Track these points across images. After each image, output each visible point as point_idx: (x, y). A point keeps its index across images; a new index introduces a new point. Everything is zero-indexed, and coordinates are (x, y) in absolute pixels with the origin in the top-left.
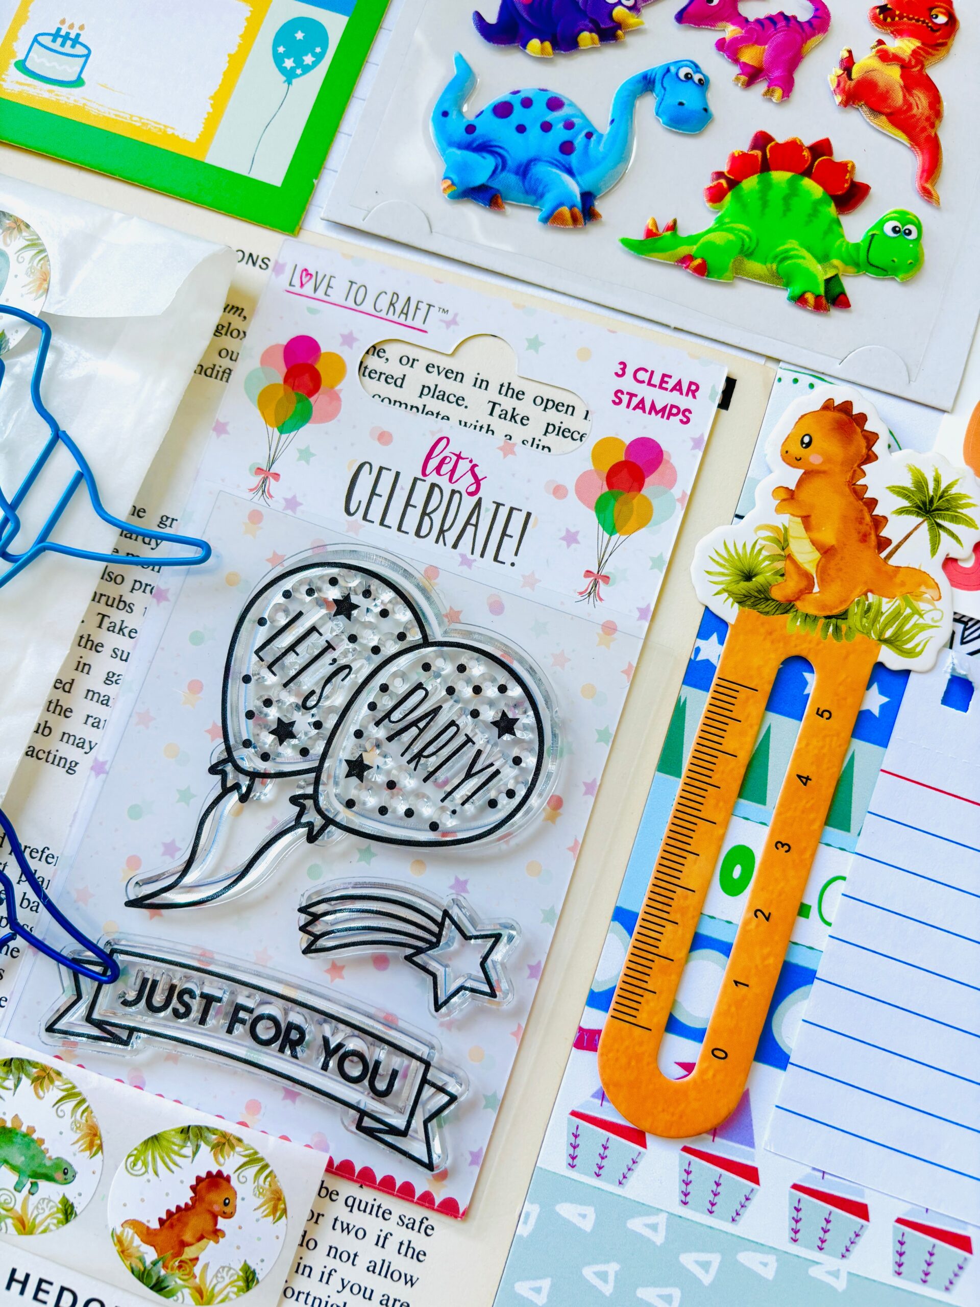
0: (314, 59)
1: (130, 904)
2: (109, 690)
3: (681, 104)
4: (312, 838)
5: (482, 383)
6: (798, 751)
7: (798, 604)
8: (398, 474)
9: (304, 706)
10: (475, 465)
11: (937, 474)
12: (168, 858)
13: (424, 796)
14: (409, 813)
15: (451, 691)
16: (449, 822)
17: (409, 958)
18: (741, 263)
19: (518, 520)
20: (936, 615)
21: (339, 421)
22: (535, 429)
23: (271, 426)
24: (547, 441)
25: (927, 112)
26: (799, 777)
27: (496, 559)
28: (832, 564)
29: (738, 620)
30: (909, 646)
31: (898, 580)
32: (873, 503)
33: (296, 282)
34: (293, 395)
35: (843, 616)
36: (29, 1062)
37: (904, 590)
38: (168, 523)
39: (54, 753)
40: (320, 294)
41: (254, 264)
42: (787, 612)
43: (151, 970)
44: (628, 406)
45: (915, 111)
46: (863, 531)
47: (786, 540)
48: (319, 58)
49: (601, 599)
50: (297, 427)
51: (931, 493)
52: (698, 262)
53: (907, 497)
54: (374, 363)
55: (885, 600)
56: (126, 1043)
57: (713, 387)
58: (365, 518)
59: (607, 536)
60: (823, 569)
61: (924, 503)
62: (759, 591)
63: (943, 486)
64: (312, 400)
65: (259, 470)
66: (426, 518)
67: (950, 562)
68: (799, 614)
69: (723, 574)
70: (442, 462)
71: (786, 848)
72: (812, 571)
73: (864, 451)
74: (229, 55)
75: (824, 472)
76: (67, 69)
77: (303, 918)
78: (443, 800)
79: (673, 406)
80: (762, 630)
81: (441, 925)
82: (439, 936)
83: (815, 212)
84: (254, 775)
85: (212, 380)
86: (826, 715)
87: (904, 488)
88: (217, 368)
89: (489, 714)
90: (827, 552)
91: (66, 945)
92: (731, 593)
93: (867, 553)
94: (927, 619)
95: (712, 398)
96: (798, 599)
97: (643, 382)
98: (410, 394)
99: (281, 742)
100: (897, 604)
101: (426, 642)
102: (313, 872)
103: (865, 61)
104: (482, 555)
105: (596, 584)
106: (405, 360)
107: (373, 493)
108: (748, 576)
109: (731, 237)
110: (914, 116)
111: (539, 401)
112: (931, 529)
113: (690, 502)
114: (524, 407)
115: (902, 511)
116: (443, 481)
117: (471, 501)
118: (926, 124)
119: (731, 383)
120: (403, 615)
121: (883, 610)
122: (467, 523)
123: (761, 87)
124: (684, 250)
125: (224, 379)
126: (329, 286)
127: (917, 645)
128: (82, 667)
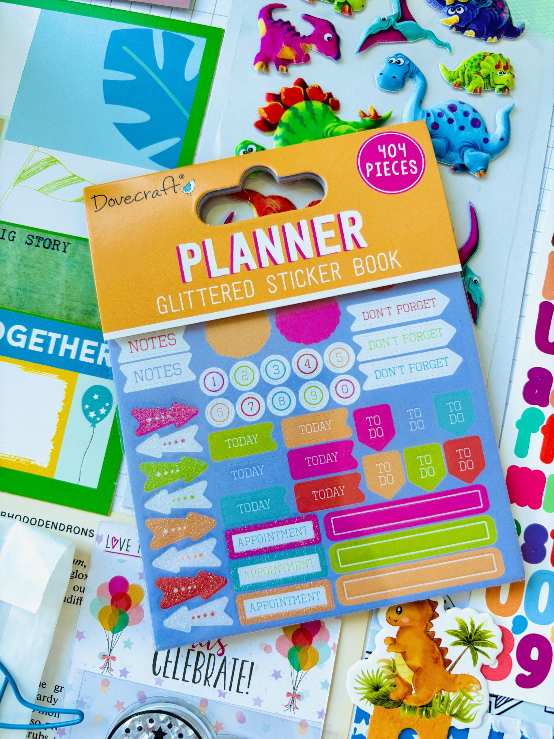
0: (106, 410)
7: (405, 701)
8: (179, 648)
10: (221, 638)
11: (472, 620)
19: (247, 667)
20: (480, 698)
21: (144, 622)
23: (107, 630)
27: (237, 690)
28: (421, 678)
29: (374, 713)
30: (466, 717)
31: (457, 682)
32: (439, 641)
33: (110, 545)
34: (117, 611)
35: (430, 705)
37: (461, 687)
38: (59, 689)
40: (124, 551)
41: (86, 534)
42: (399, 706)
46: (435, 657)
47: (394, 666)
48: (109, 409)
49: (297, 708)
50: (121, 629)
51: (470, 632)
53: (457, 635)
55: (451, 693)
58: (164, 676)
59: (296, 671)
60: (416, 680)
61: (467, 638)
62: (383, 696)
63: (476, 627)
64: (128, 612)
65: (104, 656)
66: (197, 672)
67: (484, 669)
68: (406, 706)
72: (411, 682)
73: (431, 612)
74: (59, 413)
75: (410, 627)
80: (388, 717)
85: (72, 604)
87: (455, 631)
88: (73, 598)
90: (417, 671)
92: (369, 699)
94: (475, 701)
96: (404, 698)
100: (458, 695)
104: (230, 689)
105: (293, 700)
107: (167, 661)
108: (377, 688)
112: (472, 652)
113: (338, 649)
115: (455, 644)
116: (204, 649)
117: (220, 659)
120: (189, 734)
121: (451, 698)
122: (220, 671)
125: (79, 604)
126: (128, 546)
127: (471, 715)
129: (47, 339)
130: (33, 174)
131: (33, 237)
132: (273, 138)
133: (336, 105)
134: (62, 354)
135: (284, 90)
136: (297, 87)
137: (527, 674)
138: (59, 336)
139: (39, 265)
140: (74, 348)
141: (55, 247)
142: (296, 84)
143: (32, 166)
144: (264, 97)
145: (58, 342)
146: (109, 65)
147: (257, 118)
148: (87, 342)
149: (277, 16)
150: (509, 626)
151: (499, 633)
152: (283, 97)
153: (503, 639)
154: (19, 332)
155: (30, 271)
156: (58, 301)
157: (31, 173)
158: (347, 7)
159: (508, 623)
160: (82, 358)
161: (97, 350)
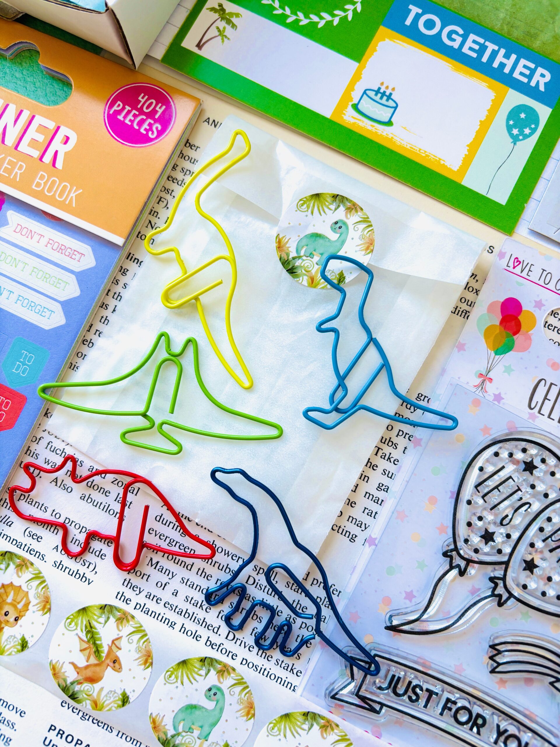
0: (530, 131)
1: (387, 628)
2: (381, 495)
4: (500, 604)
9: (501, 524)
12: (407, 601)
14: (558, 597)
17: (552, 684)
21: (529, 352)
23: (490, 349)
33: (511, 264)
34: (505, 333)
36: (319, 715)
38: (422, 398)
39: (343, 527)
40: (524, 274)
48: (533, 131)
50: (505, 352)
54: (552, 320)
56: (378, 712)
58: (539, 412)
64: (515, 337)
65: (481, 375)
74: (481, 121)
76: (384, 114)
77: (492, 652)
84: (469, 561)
88: (458, 309)
99: (486, 543)
102: (494, 623)
107: (545, 398)
125: (463, 316)
126: (530, 270)
128: (364, 477)
129: (483, 48)
134: (496, 65)
138: (496, 48)
140: (509, 63)
145: (494, 54)
148: (523, 62)
154: (455, 32)
156: (502, 15)
160: (516, 75)
161: (533, 72)
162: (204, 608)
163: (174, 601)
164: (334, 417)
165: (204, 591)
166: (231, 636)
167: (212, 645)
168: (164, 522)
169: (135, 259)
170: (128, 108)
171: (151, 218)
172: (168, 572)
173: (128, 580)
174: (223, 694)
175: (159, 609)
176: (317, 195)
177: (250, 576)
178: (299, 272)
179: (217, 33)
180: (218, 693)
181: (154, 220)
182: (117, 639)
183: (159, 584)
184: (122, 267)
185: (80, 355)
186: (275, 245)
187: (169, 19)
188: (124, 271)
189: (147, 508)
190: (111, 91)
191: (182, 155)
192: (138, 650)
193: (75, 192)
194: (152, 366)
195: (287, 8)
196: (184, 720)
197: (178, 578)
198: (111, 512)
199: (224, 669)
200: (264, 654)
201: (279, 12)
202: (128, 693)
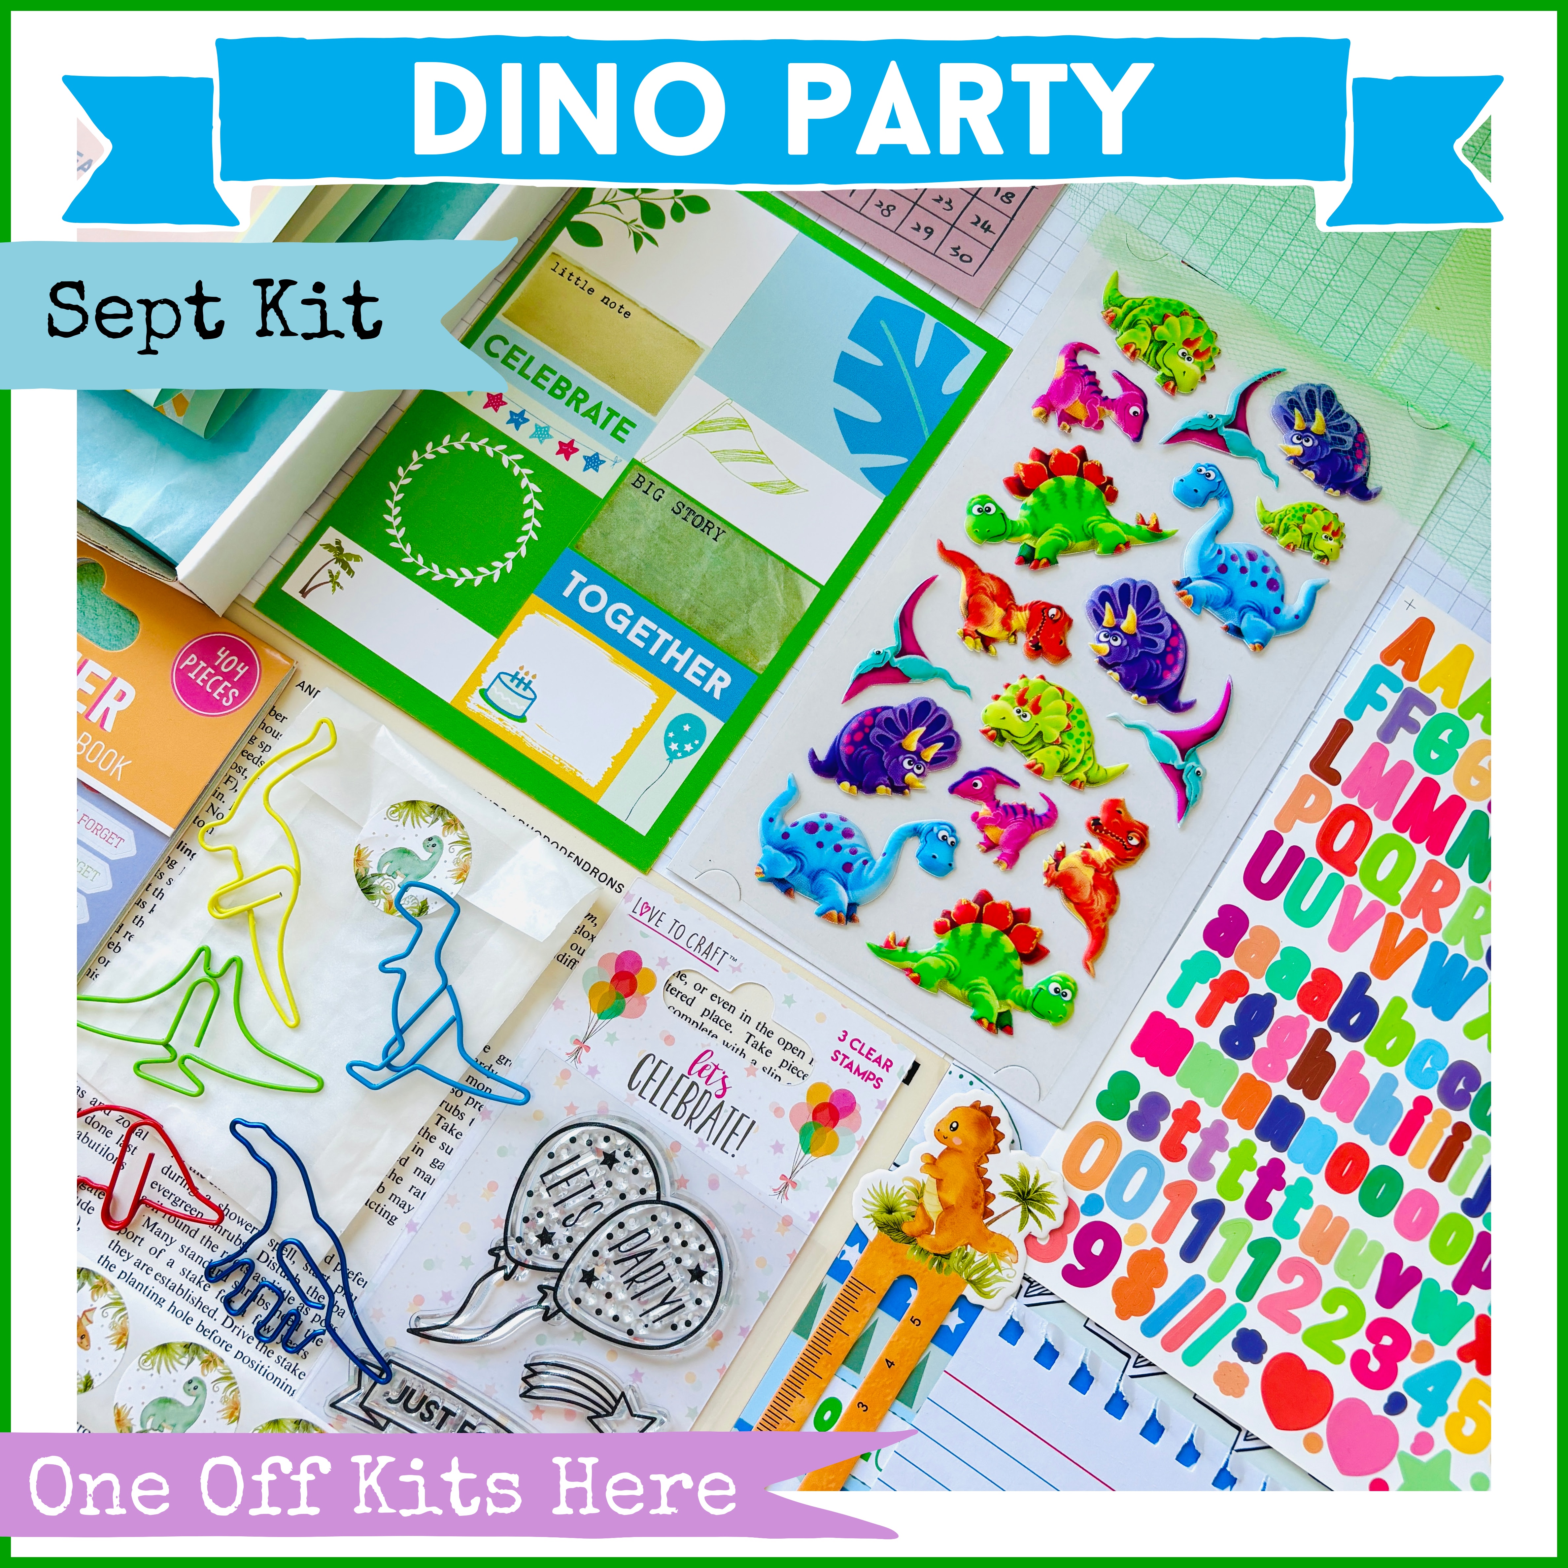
0: (692, 748)
1: (411, 1331)
2: (433, 1172)
3: (934, 857)
4: (546, 1318)
5: (746, 1018)
6: (891, 1342)
7: (918, 1239)
8: (671, 1068)
9: (564, 1224)
10: (726, 1077)
11: (1038, 1174)
12: (443, 1303)
13: (628, 1307)
14: (616, 1318)
15: (666, 1239)
16: (641, 1331)
17: (590, 1419)
18: (945, 983)
19: (745, 1124)
20: (1011, 1273)
21: (641, 1020)
22: (773, 1062)
23: (593, 1011)
24: (779, 1072)
25: (1104, 909)
26: (887, 1361)
27: (722, 1149)
28: (949, 1218)
29: (875, 1239)
30: (986, 1290)
31: (991, 1241)
32: (988, 1183)
33: (638, 910)
34: (615, 992)
35: (947, 1256)
36: (313, 1425)
37: (994, 1249)
38: (504, 1061)
39: (382, 1206)
40: (652, 924)
41: (612, 887)
42: (909, 1243)
43: (414, 1383)
44: (841, 1064)
45: (1095, 906)
46: (976, 1200)
47: (922, 1192)
48: (696, 748)
49: (787, 1198)
50: (610, 1017)
51: (1030, 1187)
52: (915, 975)
53: (1012, 1185)
54: (677, 983)
55: (978, 1253)
56: (383, 1429)
57: (902, 1067)
58: (640, 1095)
59: (803, 1153)
60: (941, 1220)
61: (1023, 1193)
62: (895, 1223)
63: (1039, 1184)
64: (627, 999)
65: (577, 1041)
66: (683, 1105)
67: (1030, 1239)
68: (917, 1247)
69: (874, 1205)
70: (704, 1068)
71: (865, 1408)
72: (934, 1219)
73: (992, 1144)
74: (634, 729)
75: (960, 1152)
76: (517, 706)
77: (526, 1372)
78: (641, 1316)
79: (871, 1073)
80: (890, 1251)
81: (617, 1402)
82: (614, 1409)
83: (1005, 961)
84: (518, 1264)
86: (917, 1322)
87: (1012, 1178)
88: (567, 957)
89: (688, 1262)
90: (947, 1208)
91: (358, 1346)
92: (875, 1219)
93: (974, 1218)
94: (1004, 1275)
95: (900, 1077)
96: (919, 1236)
97: (855, 1049)
98: (694, 1013)
99: (542, 1245)
101: (658, 1200)
102: (540, 1340)
103: (1072, 859)
104: (714, 1144)
105: (786, 1186)
106: (698, 987)
107: (651, 1078)
108: (890, 1211)
109: (943, 964)
110: (1092, 910)
111: (781, 1042)
112: (1023, 1212)
113: (865, 1146)
114: (771, 1044)
115: (1007, 1194)
116: (701, 1082)
117: (716, 1102)
118: (1100, 918)
119: (916, 1066)
120: (647, 1173)
121: (976, 1260)
122: (710, 1117)
123: (995, 854)
124: (908, 964)
125: (570, 967)
126: (659, 919)
127: (993, 1290)
128: (418, 1150)
129: (654, 636)
130: (713, 430)
131: (684, 506)
132: (1020, 504)
133: (1112, 496)
134: (665, 660)
135: (1056, 453)
136: (1074, 455)
137: (1080, 1267)
138: (670, 638)
139: (678, 543)
140: (683, 659)
141: (706, 529)
142: (1073, 451)
143: (716, 421)
144: (1029, 451)
145: (667, 645)
146: (855, 336)
147: (1012, 474)
148: (700, 659)
149: (1083, 359)
150: (1080, 1202)
151: (1064, 1205)
152: (1052, 461)
153: (1066, 1213)
154: (623, 612)
155: (665, 546)
156: (685, 596)
157: (711, 428)
158: (1172, 384)
159: (1080, 1197)
160: (688, 675)
161: (710, 672)
162: (203, 1284)
163: (167, 1273)
164: (386, 1074)
165: (206, 1265)
166: (229, 1322)
167: (204, 1331)
168: (172, 1176)
169: (187, 849)
170: (203, 664)
171: (214, 800)
172: (166, 1237)
173: (116, 1242)
174: (205, 1389)
175: (147, 1280)
176: (414, 803)
177: (263, 1252)
178: (376, 892)
179: (329, 579)
180: (200, 1387)
181: (217, 803)
182: (89, 1310)
183: (153, 1251)
184: (169, 858)
185: (102, 960)
186: (352, 856)
187: (273, 552)
188: (171, 864)
189: (151, 1157)
190: (185, 641)
191: (264, 726)
192: (113, 1326)
193: (122, 763)
194: (185, 984)
195: (420, 557)
196: (154, 1415)
197: (177, 1246)
198: (110, 1157)
199: (211, 1359)
200: (264, 1348)
201: (410, 560)
202: (93, 1377)
